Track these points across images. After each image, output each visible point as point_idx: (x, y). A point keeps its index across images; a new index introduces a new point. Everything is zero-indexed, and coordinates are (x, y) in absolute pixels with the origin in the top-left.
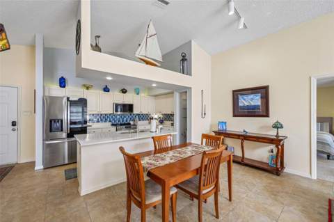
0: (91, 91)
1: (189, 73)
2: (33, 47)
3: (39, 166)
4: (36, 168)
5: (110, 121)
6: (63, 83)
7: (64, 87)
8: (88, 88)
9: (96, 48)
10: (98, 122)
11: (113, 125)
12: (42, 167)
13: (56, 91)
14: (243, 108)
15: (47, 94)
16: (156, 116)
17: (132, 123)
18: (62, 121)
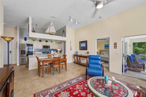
0: (35, 41)
1: (65, 36)
2: (16, 28)
3: (18, 64)
4: (17, 65)
5: (42, 51)
6: (25, 39)
7: (26, 40)
8: (34, 41)
9: (34, 31)
10: (37, 52)
11: (43, 53)
12: (19, 65)
13: (23, 42)
14: (82, 47)
15: (20, 43)
16: (59, 50)
17: (50, 52)
18: (25, 51)
